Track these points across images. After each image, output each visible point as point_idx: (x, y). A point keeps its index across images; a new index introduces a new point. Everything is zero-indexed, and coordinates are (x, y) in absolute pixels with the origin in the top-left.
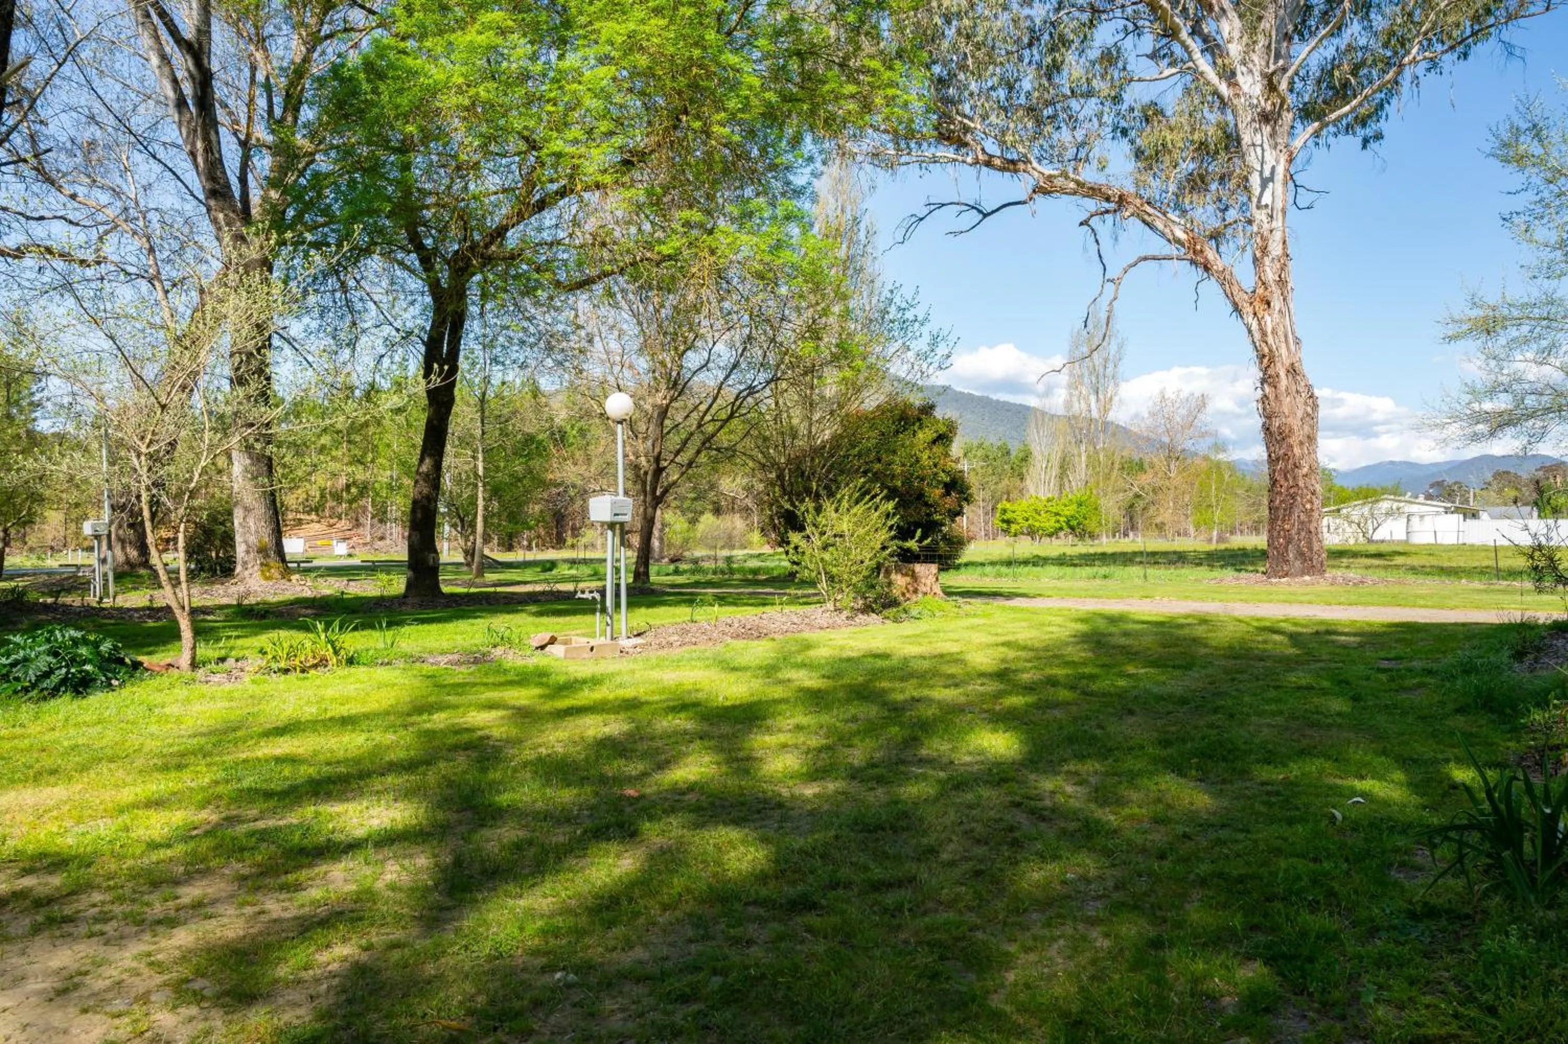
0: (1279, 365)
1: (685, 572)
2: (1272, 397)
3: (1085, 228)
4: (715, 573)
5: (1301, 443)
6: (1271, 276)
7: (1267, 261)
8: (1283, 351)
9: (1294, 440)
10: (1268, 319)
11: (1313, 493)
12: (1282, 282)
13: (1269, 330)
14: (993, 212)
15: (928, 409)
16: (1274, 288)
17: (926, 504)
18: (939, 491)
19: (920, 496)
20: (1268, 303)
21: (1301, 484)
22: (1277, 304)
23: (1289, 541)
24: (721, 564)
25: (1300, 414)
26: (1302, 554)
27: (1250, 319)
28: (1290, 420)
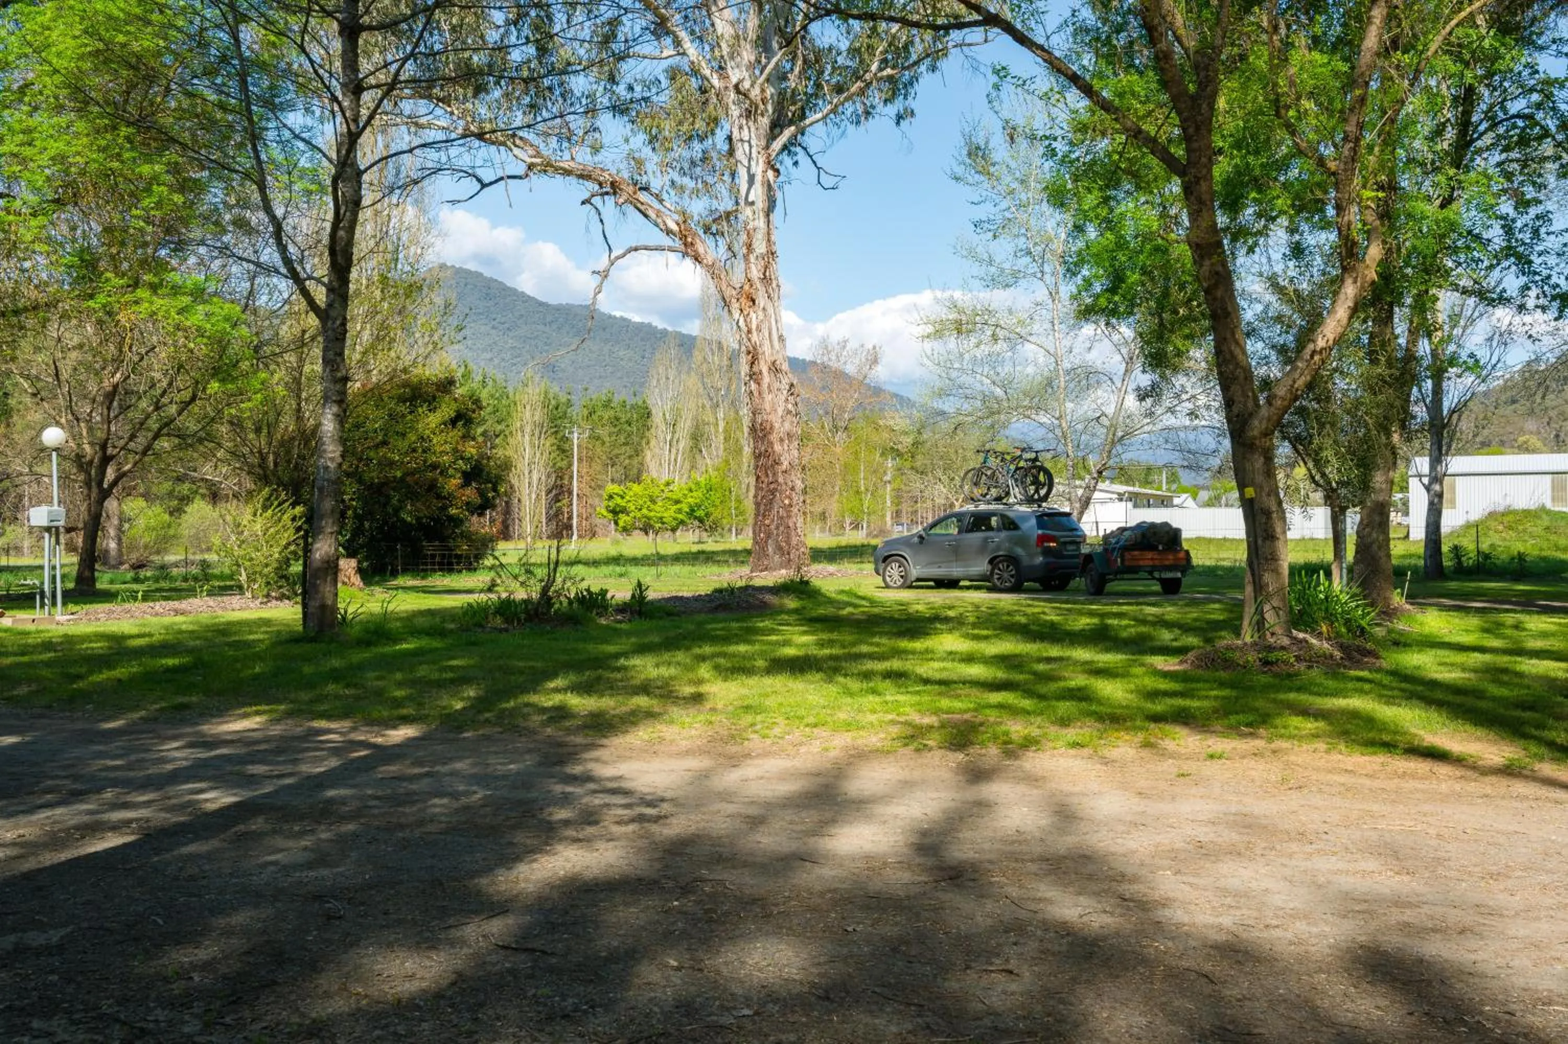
0: (762, 363)
1: (147, 579)
2: (756, 394)
3: (588, 206)
4: (185, 579)
5: (782, 440)
6: (755, 274)
7: (752, 258)
8: (766, 348)
9: (774, 437)
10: (753, 315)
11: (793, 489)
12: (766, 279)
13: (754, 327)
14: (491, 183)
15: (447, 385)
16: (758, 285)
17: (439, 497)
18: (456, 481)
19: (432, 486)
20: (753, 301)
21: (781, 480)
22: (761, 300)
23: (769, 536)
24: (195, 570)
25: (780, 411)
26: (780, 548)
27: (736, 314)
28: (772, 418)
